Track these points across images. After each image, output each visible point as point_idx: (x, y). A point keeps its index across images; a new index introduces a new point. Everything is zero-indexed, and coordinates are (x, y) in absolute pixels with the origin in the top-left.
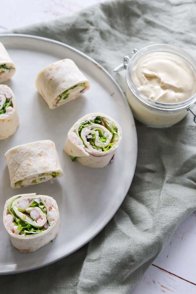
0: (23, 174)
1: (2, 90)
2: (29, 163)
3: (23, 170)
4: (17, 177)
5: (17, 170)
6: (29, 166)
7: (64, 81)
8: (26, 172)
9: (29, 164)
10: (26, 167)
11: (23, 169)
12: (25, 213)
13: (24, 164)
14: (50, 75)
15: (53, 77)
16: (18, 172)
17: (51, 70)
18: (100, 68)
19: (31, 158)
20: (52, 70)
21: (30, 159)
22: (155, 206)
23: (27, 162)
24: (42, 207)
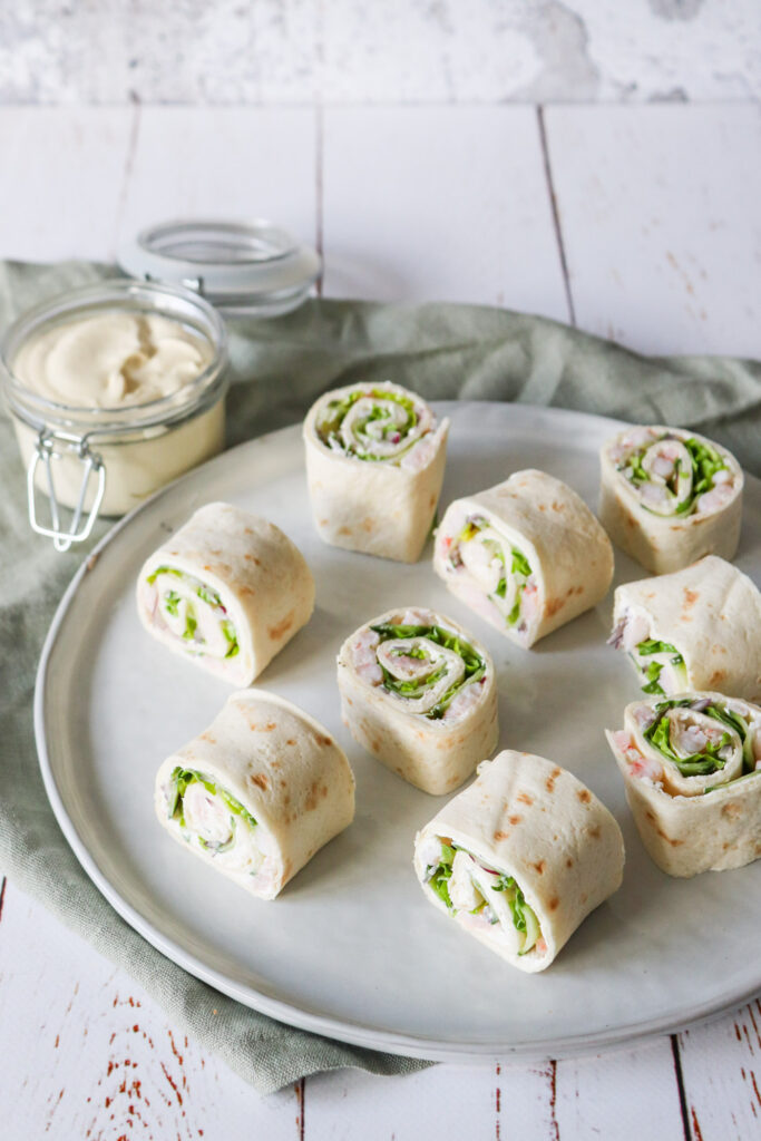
0: (584, 515)
1: (361, 661)
2: (550, 508)
3: (576, 519)
4: (597, 531)
5: (579, 536)
6: (559, 504)
7: (249, 531)
8: (576, 508)
9: (555, 506)
10: (565, 511)
11: (573, 518)
12: (671, 485)
13: (560, 518)
14: (245, 567)
15: (248, 557)
16: (585, 529)
17: (227, 568)
18: (98, 557)
19: (535, 506)
20: (227, 563)
21: (538, 510)
22: (456, 359)
23: (549, 512)
24: (635, 462)
